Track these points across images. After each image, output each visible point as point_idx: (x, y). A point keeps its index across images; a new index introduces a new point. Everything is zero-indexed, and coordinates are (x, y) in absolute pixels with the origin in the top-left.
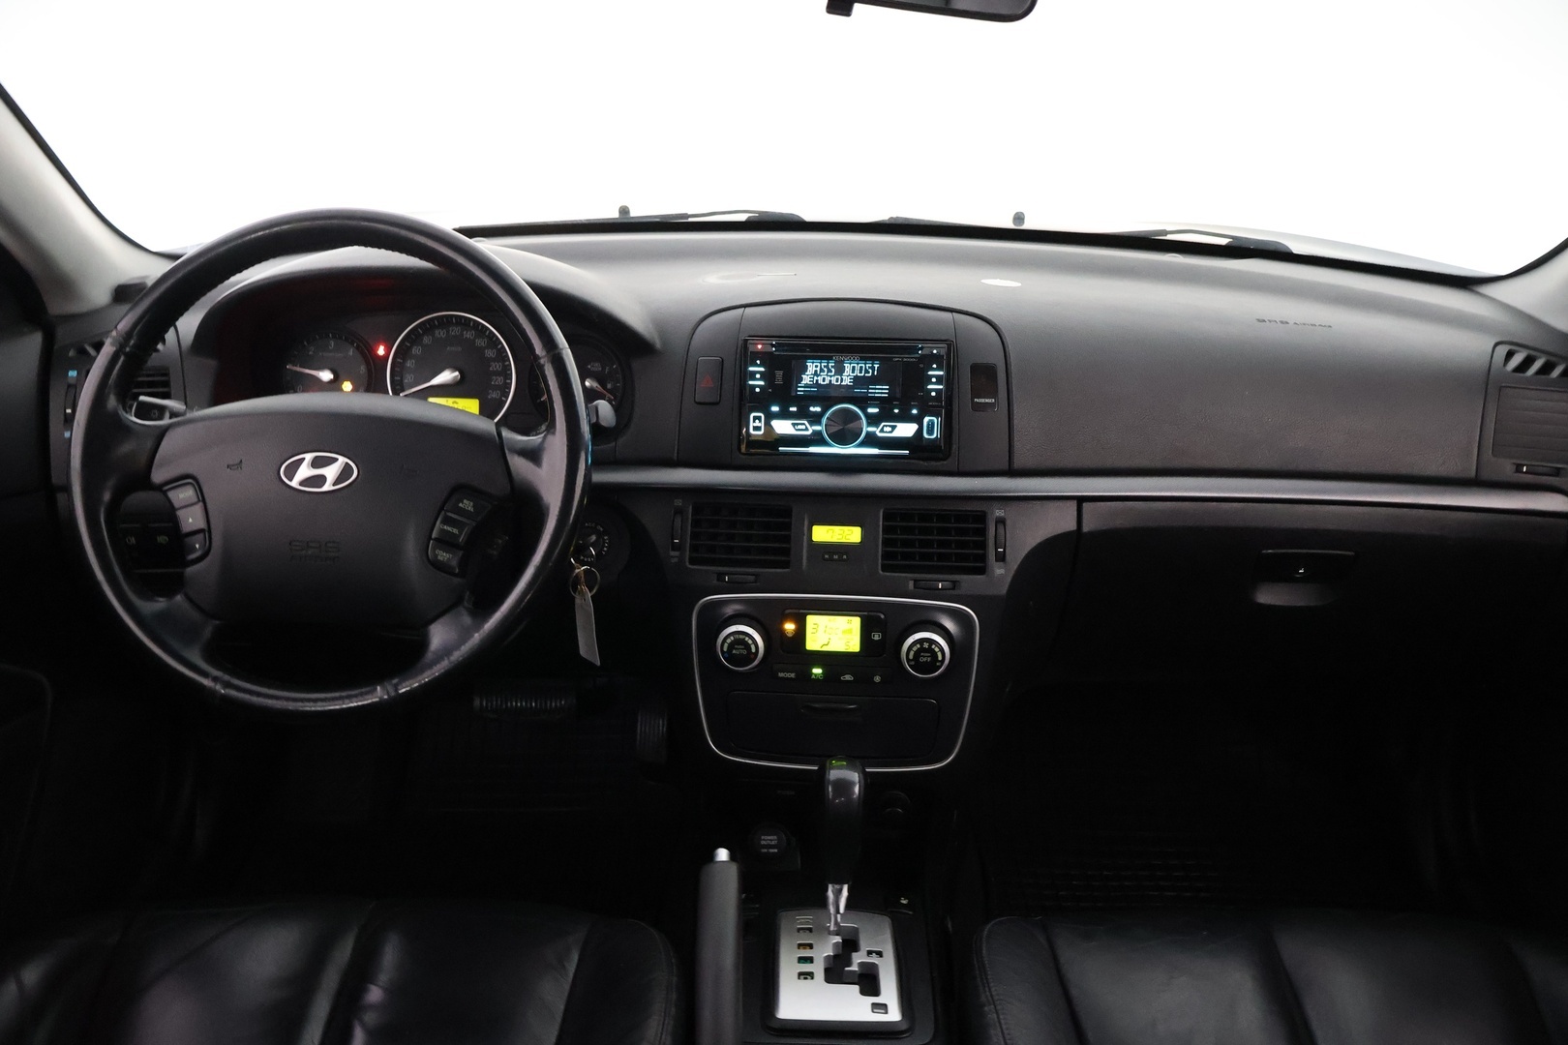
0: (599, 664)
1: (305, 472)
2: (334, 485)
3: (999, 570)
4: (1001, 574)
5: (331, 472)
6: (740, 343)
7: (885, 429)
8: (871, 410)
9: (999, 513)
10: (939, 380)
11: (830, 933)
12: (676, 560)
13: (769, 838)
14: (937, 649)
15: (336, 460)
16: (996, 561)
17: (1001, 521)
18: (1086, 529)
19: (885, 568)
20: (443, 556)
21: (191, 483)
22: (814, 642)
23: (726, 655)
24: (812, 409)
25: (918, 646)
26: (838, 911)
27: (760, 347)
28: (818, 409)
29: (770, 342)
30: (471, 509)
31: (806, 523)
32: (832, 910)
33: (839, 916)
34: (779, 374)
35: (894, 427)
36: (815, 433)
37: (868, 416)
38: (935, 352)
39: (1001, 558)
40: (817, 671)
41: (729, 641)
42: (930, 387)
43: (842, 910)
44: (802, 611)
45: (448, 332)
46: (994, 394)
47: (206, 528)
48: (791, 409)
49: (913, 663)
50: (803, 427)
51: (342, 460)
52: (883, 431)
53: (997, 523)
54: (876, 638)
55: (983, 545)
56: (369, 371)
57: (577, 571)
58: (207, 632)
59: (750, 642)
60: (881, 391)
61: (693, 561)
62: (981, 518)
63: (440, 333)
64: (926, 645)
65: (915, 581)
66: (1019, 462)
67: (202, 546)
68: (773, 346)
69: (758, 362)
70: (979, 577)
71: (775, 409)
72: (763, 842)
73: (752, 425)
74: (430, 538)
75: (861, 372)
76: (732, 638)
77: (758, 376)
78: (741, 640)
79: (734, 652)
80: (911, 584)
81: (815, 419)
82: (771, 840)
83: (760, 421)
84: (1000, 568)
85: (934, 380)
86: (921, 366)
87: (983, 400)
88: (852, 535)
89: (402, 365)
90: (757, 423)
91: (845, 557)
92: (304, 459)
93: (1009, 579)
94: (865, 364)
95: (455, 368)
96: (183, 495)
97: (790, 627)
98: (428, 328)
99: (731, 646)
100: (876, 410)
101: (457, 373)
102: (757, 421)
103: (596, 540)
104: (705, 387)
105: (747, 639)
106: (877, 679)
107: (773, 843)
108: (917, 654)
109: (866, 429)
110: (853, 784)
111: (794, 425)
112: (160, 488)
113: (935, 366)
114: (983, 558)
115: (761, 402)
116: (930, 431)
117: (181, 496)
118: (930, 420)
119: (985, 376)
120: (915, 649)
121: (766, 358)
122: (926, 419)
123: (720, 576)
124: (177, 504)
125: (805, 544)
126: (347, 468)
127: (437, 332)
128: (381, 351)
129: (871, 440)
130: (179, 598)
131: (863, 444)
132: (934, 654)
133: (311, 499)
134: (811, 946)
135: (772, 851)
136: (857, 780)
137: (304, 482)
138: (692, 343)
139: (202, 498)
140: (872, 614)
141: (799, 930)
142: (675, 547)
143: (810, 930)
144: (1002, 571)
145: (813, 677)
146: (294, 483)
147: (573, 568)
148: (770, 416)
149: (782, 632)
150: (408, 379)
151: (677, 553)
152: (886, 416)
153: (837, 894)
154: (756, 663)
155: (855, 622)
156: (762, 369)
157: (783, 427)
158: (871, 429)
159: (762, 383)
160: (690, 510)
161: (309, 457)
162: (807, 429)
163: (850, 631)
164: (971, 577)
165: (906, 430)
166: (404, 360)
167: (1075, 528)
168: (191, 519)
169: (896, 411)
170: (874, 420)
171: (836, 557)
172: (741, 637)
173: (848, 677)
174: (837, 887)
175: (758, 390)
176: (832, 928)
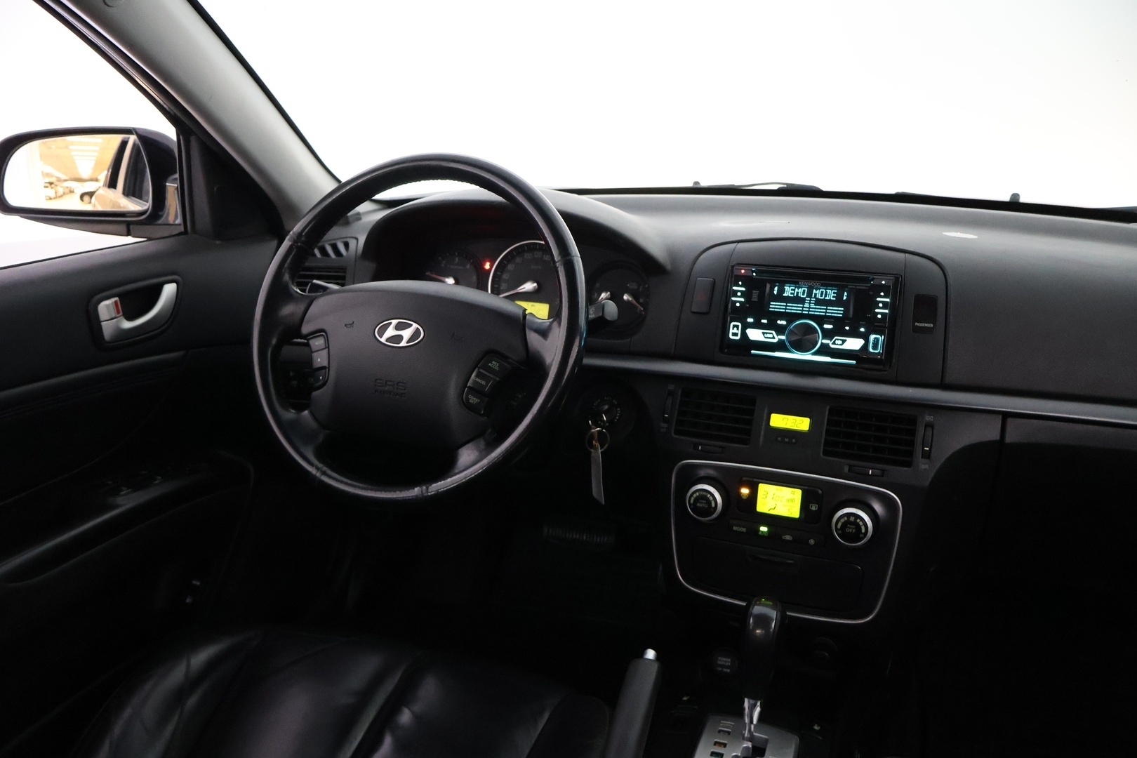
0: (604, 503)
1: (391, 332)
2: (407, 343)
3: (923, 465)
4: (925, 470)
5: (407, 334)
6: (730, 268)
7: (837, 342)
8: (826, 326)
9: (929, 418)
10: (885, 305)
11: (744, 738)
12: (665, 430)
13: (724, 659)
14: (861, 523)
15: (411, 325)
16: (922, 457)
17: (930, 426)
18: (1008, 440)
19: (826, 453)
20: (474, 400)
21: (322, 335)
22: (762, 506)
23: (692, 506)
24: (779, 322)
25: (846, 518)
26: (751, 722)
27: (743, 271)
28: (784, 323)
29: (750, 268)
30: (497, 368)
31: (766, 411)
32: (747, 720)
33: (752, 726)
34: (755, 293)
35: (844, 341)
36: (780, 341)
37: (823, 330)
38: (883, 282)
39: (927, 456)
40: (764, 529)
41: (695, 496)
42: (877, 310)
43: (755, 721)
44: (755, 480)
45: (533, 255)
46: (934, 321)
47: (327, 366)
48: (763, 321)
49: (840, 532)
50: (771, 336)
51: (415, 325)
52: (837, 343)
53: (926, 426)
54: (814, 508)
55: (911, 443)
56: (478, 279)
57: (593, 431)
58: (321, 438)
59: (711, 498)
60: (837, 312)
61: (678, 432)
62: (913, 421)
63: (528, 256)
64: (852, 519)
65: (850, 466)
66: (949, 379)
67: (324, 378)
68: (753, 272)
69: (740, 283)
70: (905, 469)
71: (750, 320)
72: (719, 662)
73: (731, 331)
74: (466, 386)
75: (821, 296)
76: (698, 494)
77: (739, 294)
78: (704, 495)
79: (698, 504)
80: (846, 469)
81: (780, 330)
82: (726, 662)
83: (738, 329)
84: (925, 464)
85: (881, 305)
86: (871, 293)
87: (922, 325)
88: (801, 424)
89: (500, 277)
90: (735, 330)
91: (794, 441)
92: (391, 323)
93: (932, 475)
94: (826, 290)
95: (535, 281)
96: (317, 343)
97: (745, 491)
98: (519, 251)
99: (697, 500)
100: (830, 326)
101: (535, 284)
102: (735, 329)
103: (608, 409)
104: (699, 301)
105: (709, 495)
106: (812, 542)
107: (727, 664)
108: (844, 525)
109: (821, 341)
110: (772, 620)
111: (764, 333)
112: (305, 337)
113: (882, 294)
114: (910, 454)
115: (740, 314)
116: (875, 346)
117: (317, 344)
118: (875, 338)
119: (927, 305)
120: (842, 520)
121: (747, 281)
122: (872, 337)
123: (696, 446)
124: (314, 348)
125: (763, 427)
126: (417, 331)
127: (526, 254)
128: (487, 266)
129: (824, 350)
130: (306, 412)
131: (817, 353)
132: (859, 527)
133: (392, 350)
134: (725, 745)
135: (725, 670)
136: (775, 617)
137: (389, 339)
138: (694, 268)
139: (328, 347)
140: (811, 488)
141: (720, 731)
142: (665, 421)
143: (729, 733)
144: (926, 467)
145: (760, 533)
146: (383, 340)
147: (590, 428)
148: (746, 326)
149: (739, 494)
150: (503, 286)
151: (666, 425)
152: (839, 331)
153: (752, 707)
154: (715, 516)
155: (797, 494)
156: (743, 289)
157: (755, 335)
158: (825, 341)
159: (742, 300)
160: (680, 394)
161: (394, 322)
162: (774, 338)
163: (793, 500)
164: (898, 468)
165: (854, 344)
166: (502, 272)
167: (998, 438)
168: (320, 359)
169: (847, 328)
170: (828, 334)
171: (787, 440)
172: (704, 493)
173: (788, 537)
174: (752, 701)
175: (738, 305)
176: (746, 735)
